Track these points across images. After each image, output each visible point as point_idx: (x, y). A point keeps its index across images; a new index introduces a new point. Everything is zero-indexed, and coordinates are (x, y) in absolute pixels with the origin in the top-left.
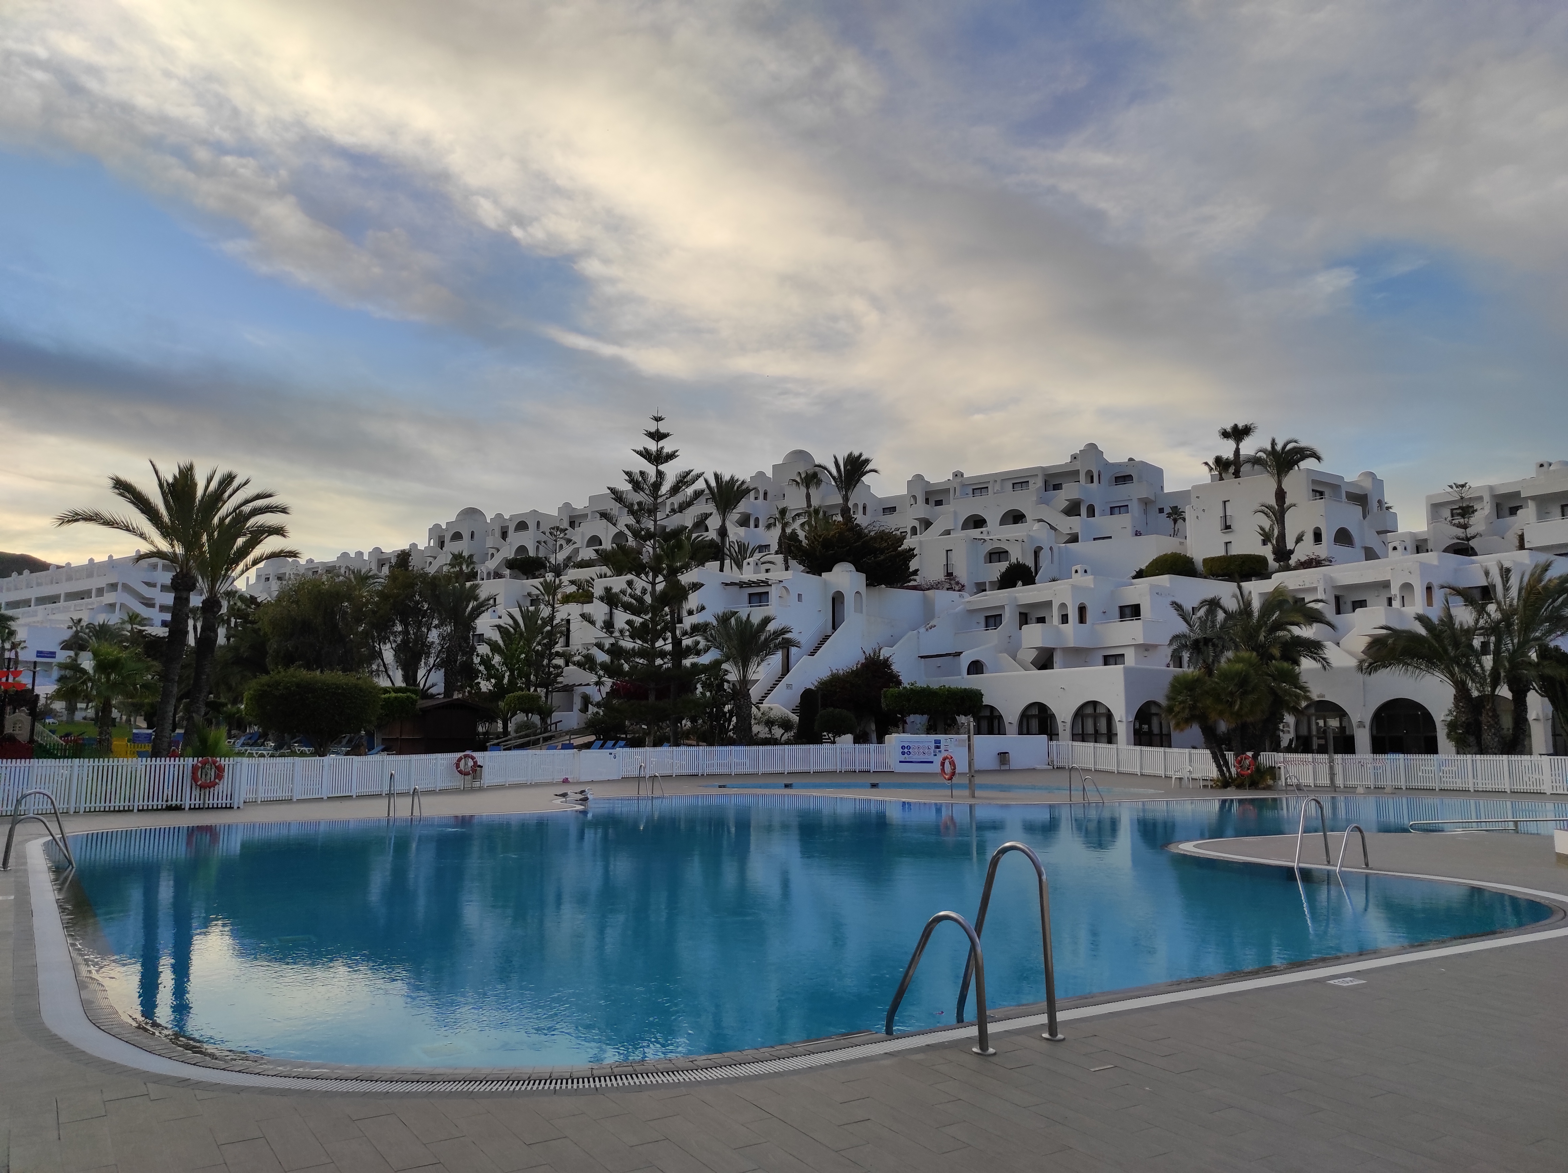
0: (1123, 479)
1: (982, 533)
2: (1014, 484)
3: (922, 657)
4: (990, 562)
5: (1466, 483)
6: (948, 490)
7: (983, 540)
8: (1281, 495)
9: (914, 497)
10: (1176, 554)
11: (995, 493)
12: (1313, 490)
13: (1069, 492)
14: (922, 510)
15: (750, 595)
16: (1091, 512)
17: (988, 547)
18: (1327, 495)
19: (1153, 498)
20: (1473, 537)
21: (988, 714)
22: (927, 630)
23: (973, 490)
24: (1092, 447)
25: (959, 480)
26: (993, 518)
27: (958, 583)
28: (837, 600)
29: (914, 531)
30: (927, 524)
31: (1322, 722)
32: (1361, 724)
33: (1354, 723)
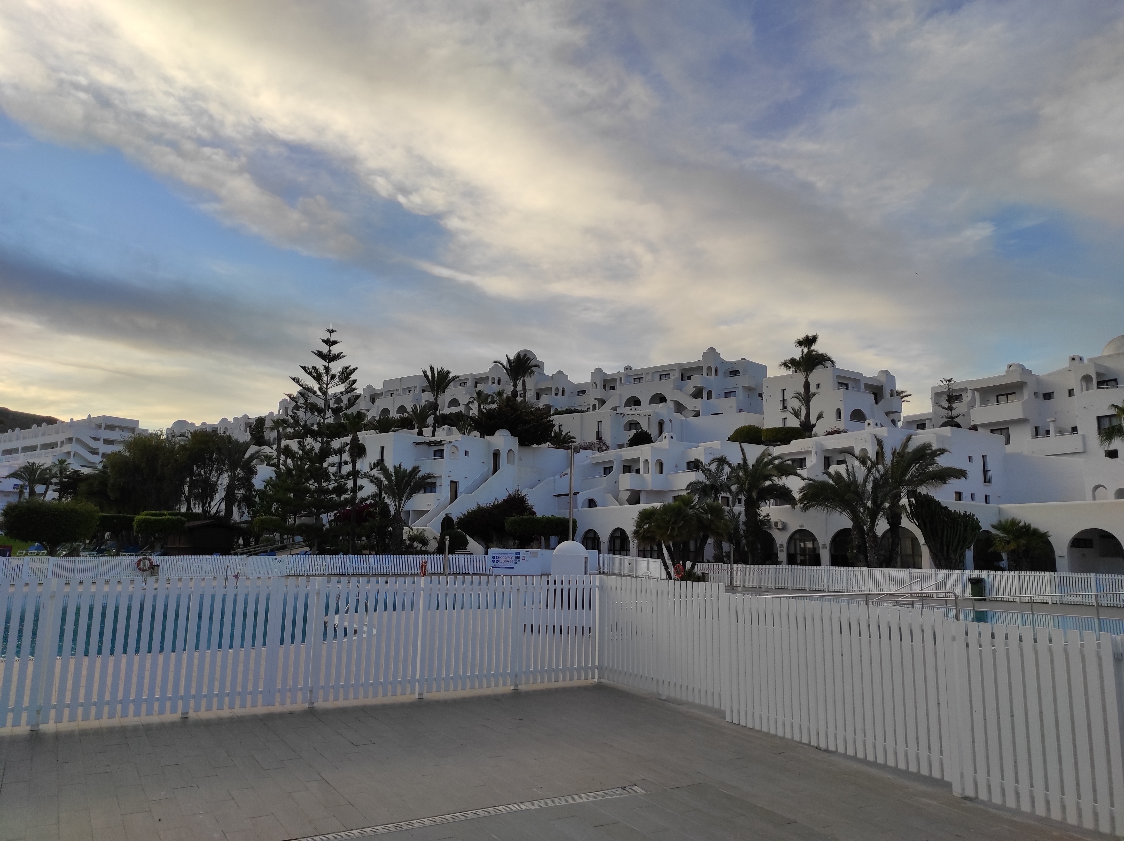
0: (734, 373)
1: (631, 409)
2: (661, 375)
3: (556, 496)
4: (630, 430)
5: (952, 379)
6: (616, 380)
7: (623, 415)
8: (807, 386)
9: (595, 383)
10: (751, 426)
11: (646, 382)
12: (838, 383)
13: (696, 381)
14: (598, 393)
15: (435, 451)
16: (710, 395)
17: (627, 419)
18: (850, 386)
19: (754, 387)
21: (593, 536)
22: (561, 477)
23: (634, 379)
24: (712, 350)
25: (629, 372)
26: (645, 400)
27: (605, 444)
28: (496, 455)
29: (594, 407)
30: (602, 402)
31: (802, 544)
32: (824, 546)
33: (820, 546)
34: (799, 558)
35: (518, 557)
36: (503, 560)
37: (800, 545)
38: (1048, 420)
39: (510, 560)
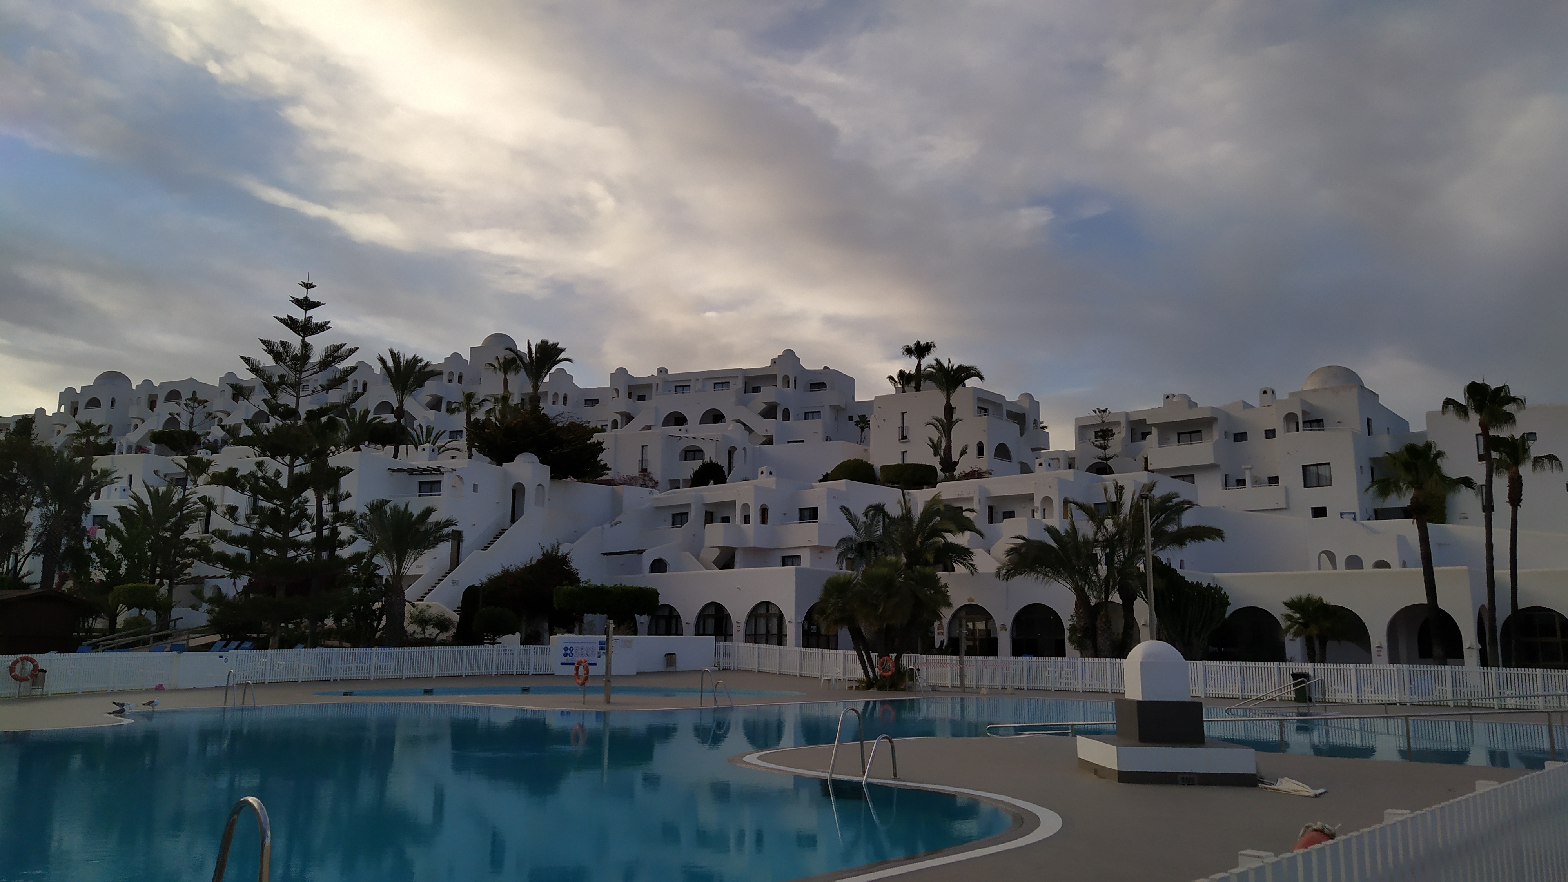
0: (819, 386)
1: (680, 430)
2: (715, 384)
3: (604, 554)
4: (686, 460)
6: (650, 386)
7: (678, 438)
8: (949, 410)
9: (617, 390)
10: (858, 460)
11: (696, 392)
12: (978, 407)
13: (767, 395)
14: (623, 404)
15: (421, 483)
16: (786, 416)
17: (684, 445)
18: (990, 411)
19: (843, 405)
20: (1111, 458)
21: (667, 614)
22: (612, 526)
23: (676, 387)
24: (789, 353)
25: (663, 375)
26: (693, 416)
27: (651, 479)
28: (518, 491)
29: (615, 425)
30: (628, 418)
31: (970, 625)
32: (1003, 627)
34: (965, 646)
35: (603, 648)
36: (580, 652)
37: (968, 626)
38: (1243, 467)
39: (590, 652)
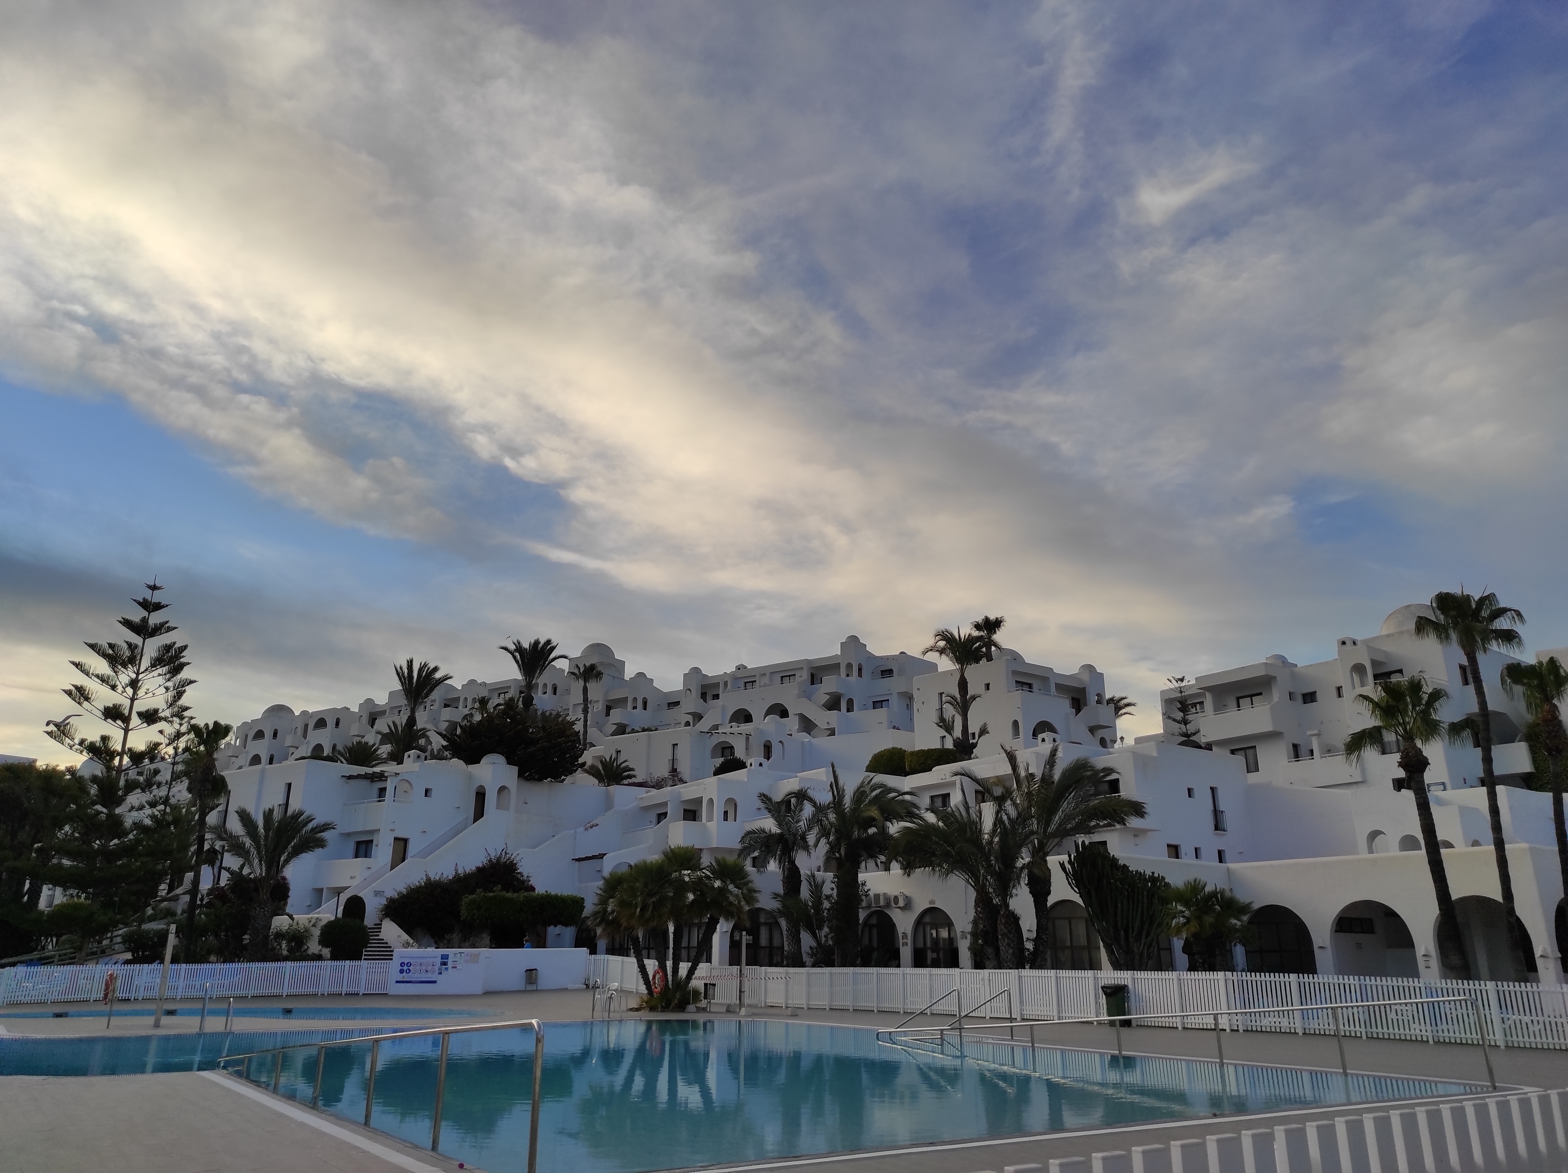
0: (887, 673)
2: (782, 677)
4: (716, 755)
5: (1184, 677)
7: (710, 734)
8: (963, 685)
9: (690, 691)
10: (895, 748)
11: (761, 687)
12: (1017, 682)
13: (830, 685)
15: (380, 790)
16: (850, 706)
18: (1035, 686)
22: (586, 829)
23: (746, 683)
24: (855, 639)
25: (740, 672)
27: (680, 780)
29: (687, 726)
30: (699, 717)
31: (934, 932)
32: (964, 936)
33: (959, 935)
34: (930, 955)
35: (445, 964)
36: (418, 968)
37: (932, 934)
38: (1308, 733)
39: (430, 968)
